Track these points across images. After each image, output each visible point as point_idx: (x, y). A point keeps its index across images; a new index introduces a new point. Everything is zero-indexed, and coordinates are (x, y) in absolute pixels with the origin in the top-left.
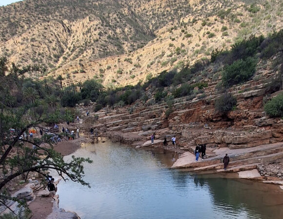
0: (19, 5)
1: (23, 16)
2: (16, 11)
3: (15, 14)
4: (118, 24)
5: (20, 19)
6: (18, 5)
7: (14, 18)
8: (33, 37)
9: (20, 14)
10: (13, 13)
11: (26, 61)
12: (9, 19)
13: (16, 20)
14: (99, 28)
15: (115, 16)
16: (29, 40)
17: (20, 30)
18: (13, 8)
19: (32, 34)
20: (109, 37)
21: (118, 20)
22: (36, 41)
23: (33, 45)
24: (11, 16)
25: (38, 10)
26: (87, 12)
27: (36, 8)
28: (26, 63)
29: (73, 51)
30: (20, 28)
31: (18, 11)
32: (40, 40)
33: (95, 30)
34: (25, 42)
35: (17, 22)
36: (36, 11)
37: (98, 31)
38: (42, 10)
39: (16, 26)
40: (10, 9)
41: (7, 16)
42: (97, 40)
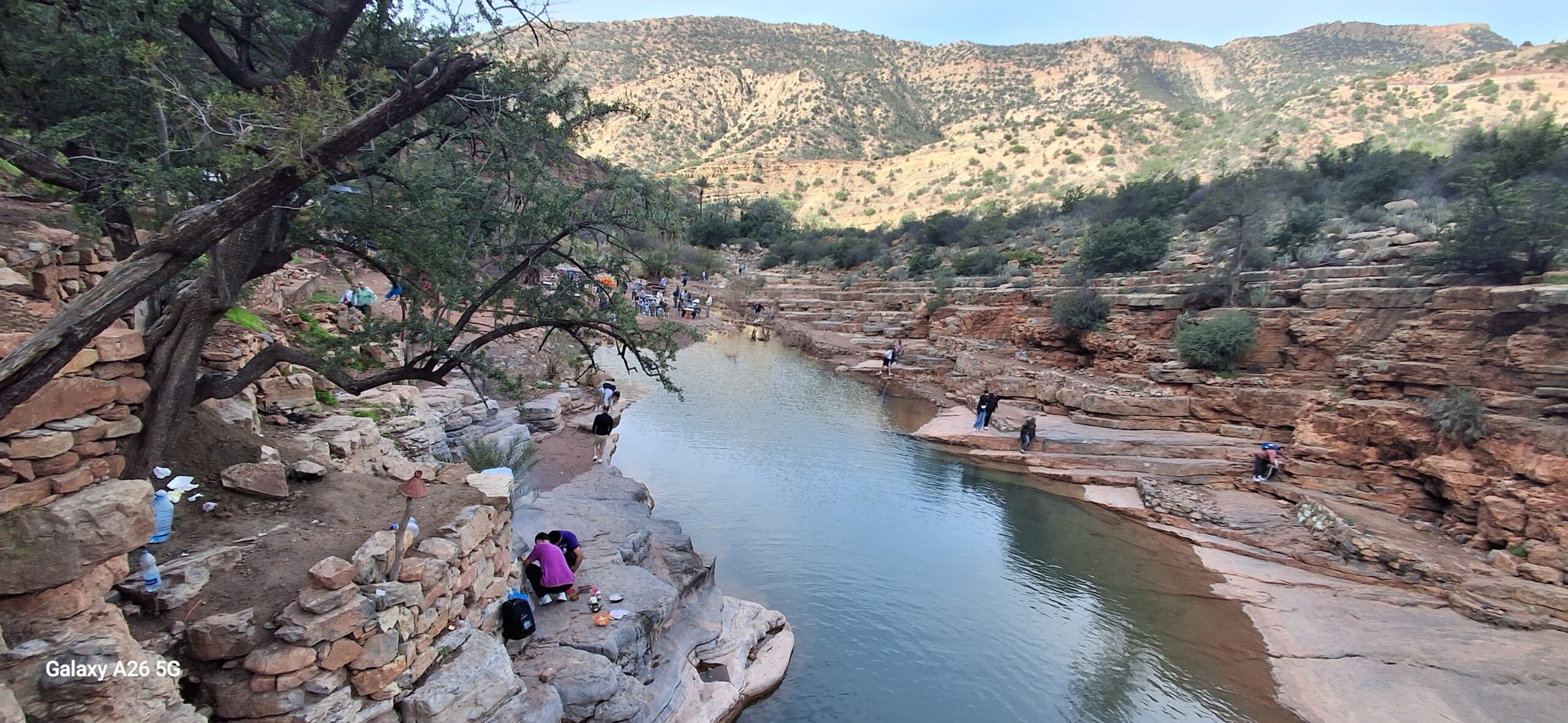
0: (659, 24)
1: (661, 46)
2: (648, 35)
3: (645, 40)
4: (862, 97)
5: (651, 52)
6: (655, 24)
7: (641, 46)
8: (669, 91)
9: (655, 43)
10: (641, 38)
11: (639, 135)
12: (628, 48)
13: (643, 51)
14: (817, 98)
15: (859, 80)
16: (659, 96)
17: (645, 72)
18: (643, 29)
19: (667, 84)
20: (835, 120)
21: (864, 89)
22: (674, 99)
23: (663, 107)
24: (634, 42)
25: (694, 40)
26: (798, 62)
27: (690, 36)
28: (638, 139)
29: (747, 133)
30: (646, 68)
31: (651, 35)
32: (681, 98)
33: (808, 100)
34: (650, 97)
35: (645, 56)
36: (689, 42)
37: (813, 104)
38: (702, 43)
39: (640, 65)
40: (637, 28)
41: (627, 42)
42: (806, 122)
